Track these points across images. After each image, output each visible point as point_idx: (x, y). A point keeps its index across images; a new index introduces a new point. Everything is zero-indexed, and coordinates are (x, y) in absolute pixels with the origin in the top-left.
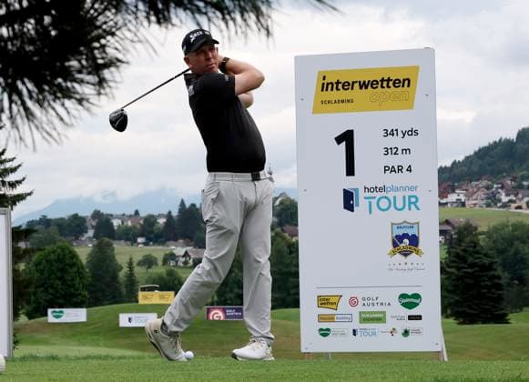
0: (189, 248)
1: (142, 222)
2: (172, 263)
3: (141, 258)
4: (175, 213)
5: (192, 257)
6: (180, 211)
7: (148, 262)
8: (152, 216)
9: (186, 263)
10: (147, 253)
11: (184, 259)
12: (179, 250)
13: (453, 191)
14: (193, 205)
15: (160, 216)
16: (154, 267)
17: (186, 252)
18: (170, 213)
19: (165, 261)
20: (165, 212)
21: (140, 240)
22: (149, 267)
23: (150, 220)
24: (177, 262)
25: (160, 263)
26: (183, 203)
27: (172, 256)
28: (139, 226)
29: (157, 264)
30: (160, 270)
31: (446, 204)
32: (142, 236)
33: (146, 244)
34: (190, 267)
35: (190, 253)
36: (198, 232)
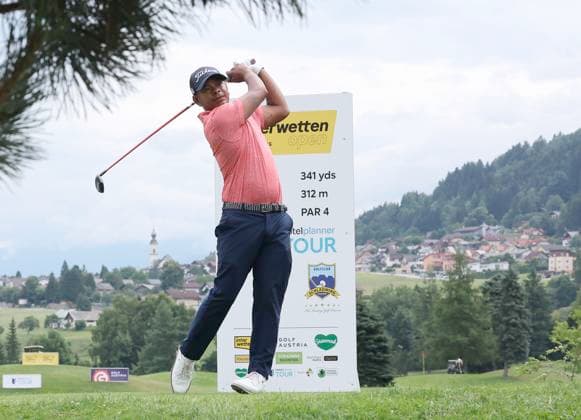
0: (71, 311)
1: (23, 283)
2: (54, 325)
3: (22, 320)
4: (57, 275)
5: (75, 319)
6: (63, 273)
7: (30, 324)
8: (36, 278)
9: (68, 325)
10: (28, 315)
11: (66, 322)
12: (62, 313)
14: (76, 267)
15: (43, 277)
16: (35, 329)
17: (69, 315)
18: (52, 274)
19: (47, 323)
20: (48, 274)
21: (22, 302)
22: (31, 329)
23: (32, 283)
24: (59, 324)
25: (42, 324)
26: (65, 266)
27: (54, 319)
28: (20, 288)
29: (38, 326)
30: (42, 332)
32: (23, 297)
33: (27, 306)
34: (73, 330)
35: (72, 316)
36: (80, 295)
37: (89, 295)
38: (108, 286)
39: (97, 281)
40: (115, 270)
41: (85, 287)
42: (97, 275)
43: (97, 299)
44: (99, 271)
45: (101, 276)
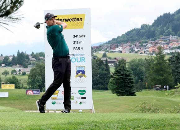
0: (21, 68)
1: (3, 58)
2: (15, 73)
3: (3, 72)
4: (16, 55)
5: (22, 71)
6: (18, 54)
7: (6, 73)
8: (8, 56)
9: (20, 73)
10: (5, 70)
11: (19, 72)
12: (17, 69)
13: (118, 47)
14: (23, 52)
15: (10, 56)
16: (8, 75)
17: (20, 70)
18: (14, 55)
19: (12, 73)
20: (12, 55)
21: (3, 65)
22: (6, 75)
23: (6, 58)
24: (16, 73)
25: (10, 73)
26: (19, 52)
27: (15, 71)
28: (2, 60)
29: (9, 74)
30: (10, 76)
31: (115, 52)
32: (3, 63)
33: (5, 67)
34: (22, 75)
35: (21, 70)
36: (24, 62)
37: (27, 63)
38: (34, 59)
39: (30, 57)
40: (37, 53)
41: (26, 60)
42: (30, 55)
43: (30, 64)
44: (31, 54)
45: (32, 55)
